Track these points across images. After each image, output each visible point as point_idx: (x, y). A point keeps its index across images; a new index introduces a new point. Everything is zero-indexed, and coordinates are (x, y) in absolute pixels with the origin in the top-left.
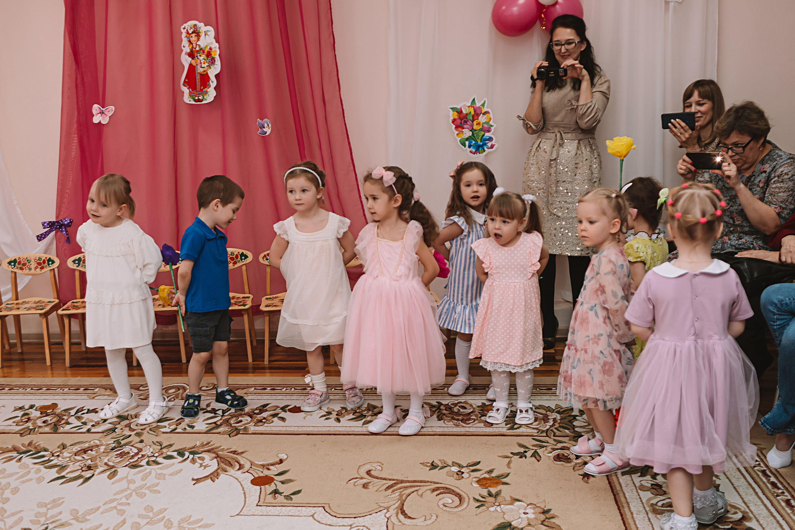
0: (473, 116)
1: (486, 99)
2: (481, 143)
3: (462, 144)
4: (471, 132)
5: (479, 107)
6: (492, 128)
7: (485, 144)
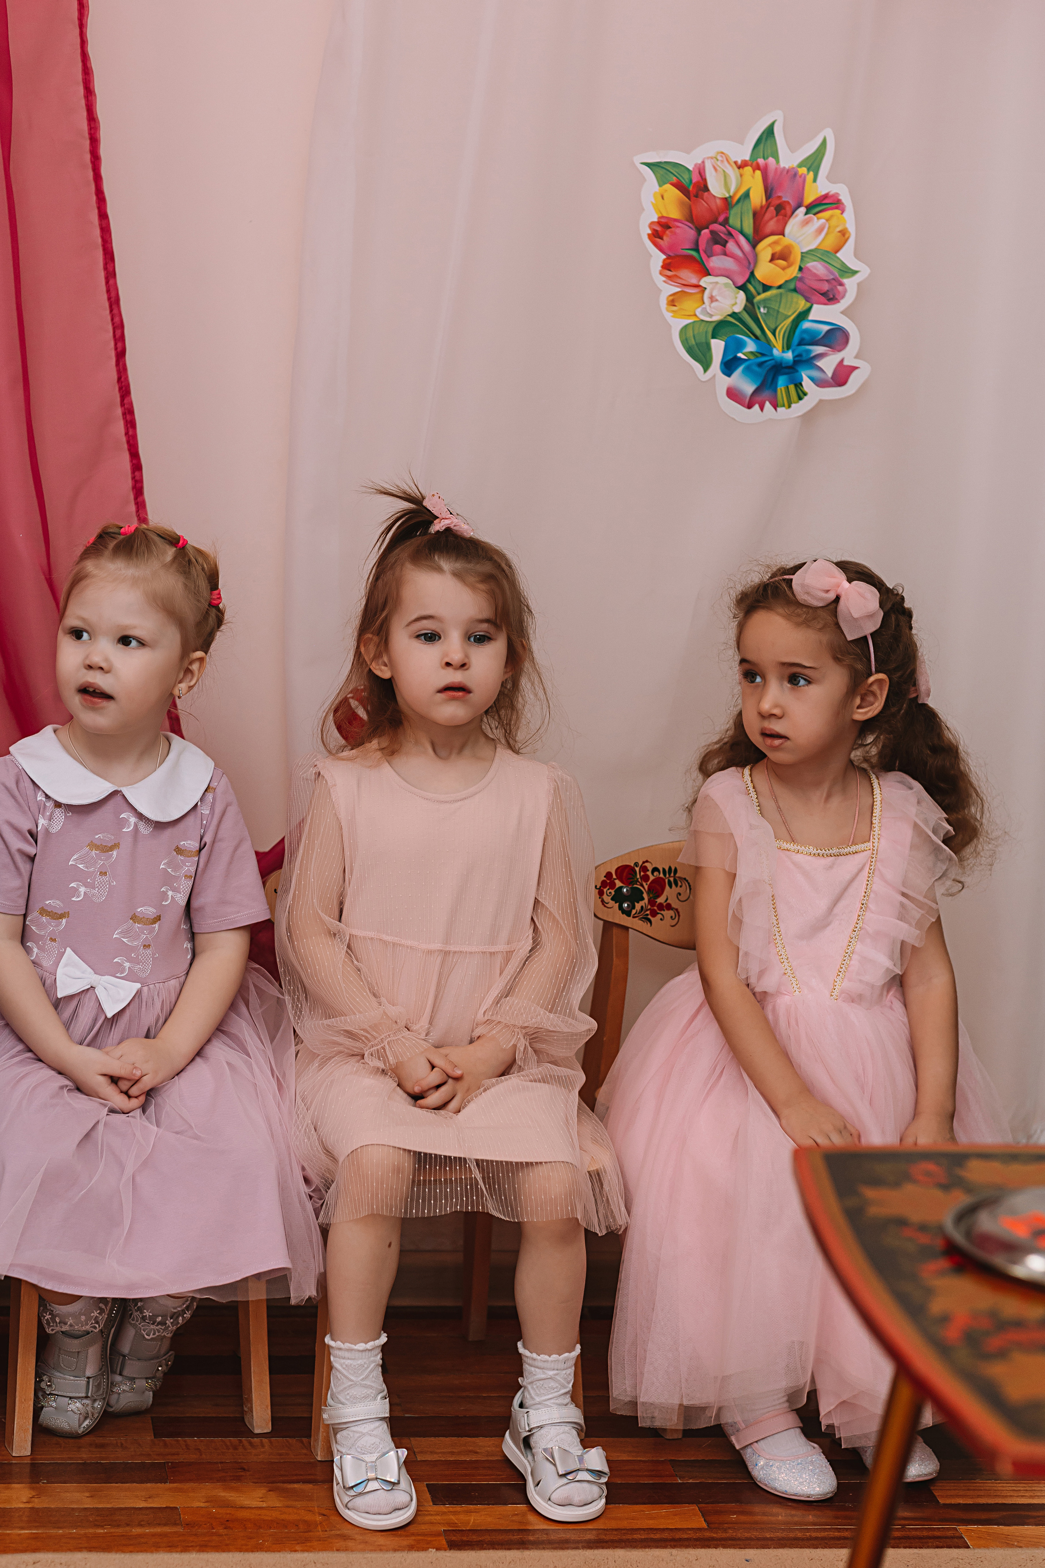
0: (757, 216)
1: (829, 134)
2: (789, 356)
3: (690, 351)
4: (742, 295)
5: (792, 174)
6: (850, 284)
7: (803, 361)
